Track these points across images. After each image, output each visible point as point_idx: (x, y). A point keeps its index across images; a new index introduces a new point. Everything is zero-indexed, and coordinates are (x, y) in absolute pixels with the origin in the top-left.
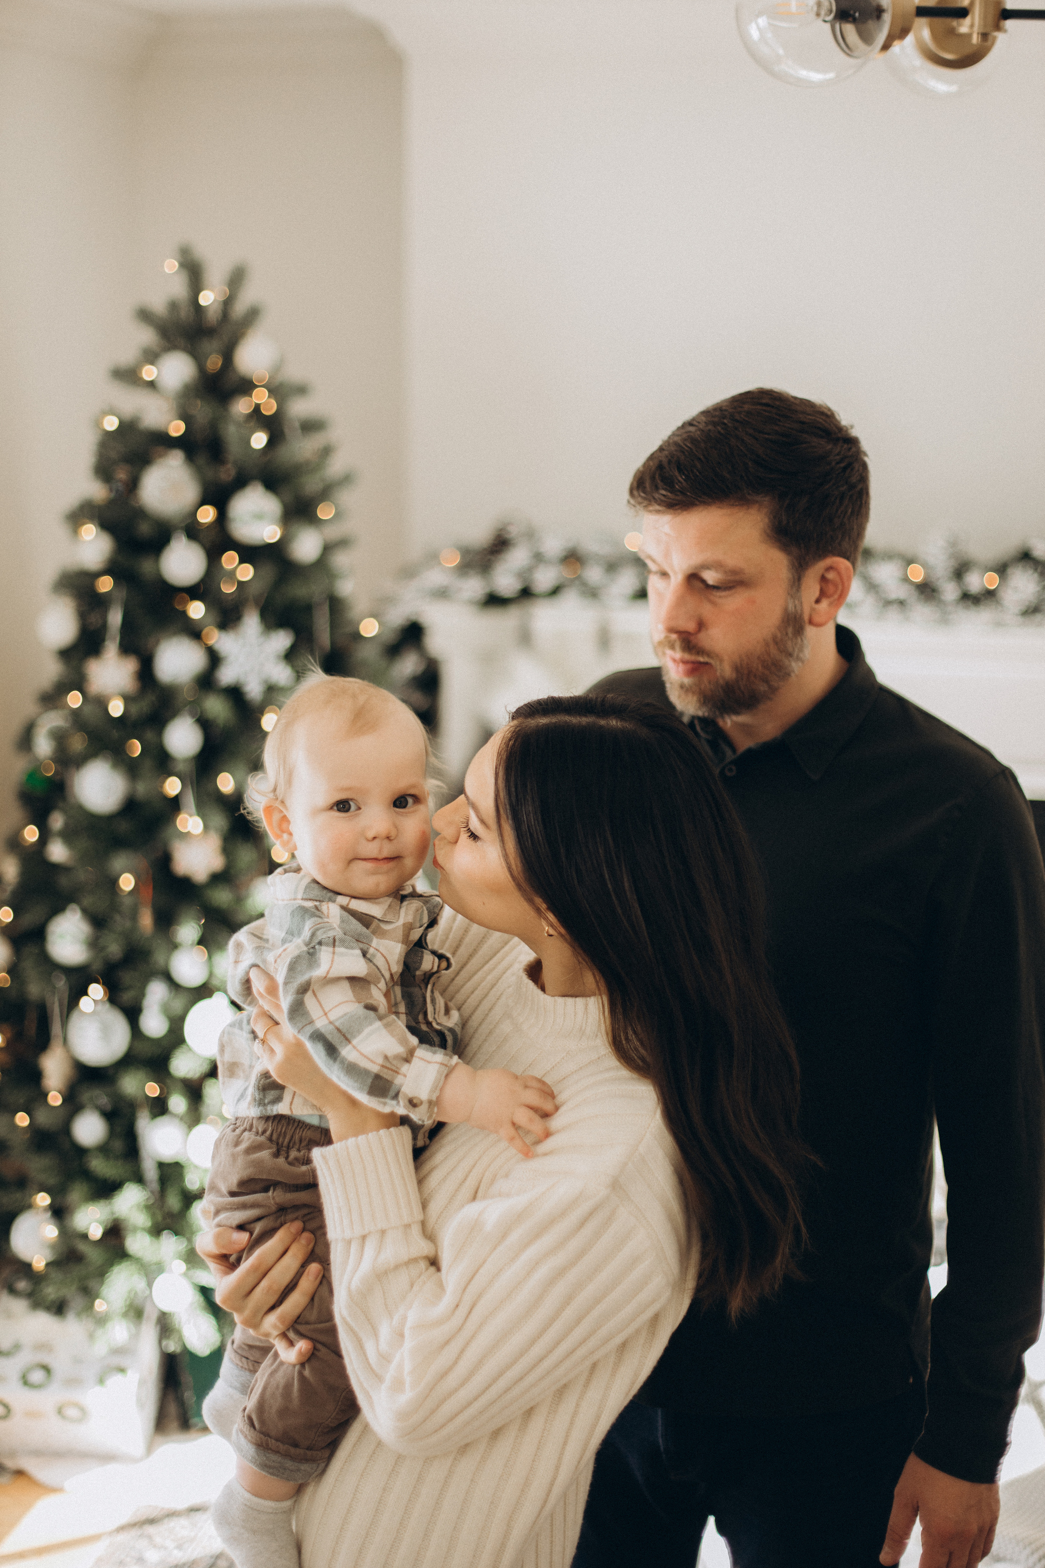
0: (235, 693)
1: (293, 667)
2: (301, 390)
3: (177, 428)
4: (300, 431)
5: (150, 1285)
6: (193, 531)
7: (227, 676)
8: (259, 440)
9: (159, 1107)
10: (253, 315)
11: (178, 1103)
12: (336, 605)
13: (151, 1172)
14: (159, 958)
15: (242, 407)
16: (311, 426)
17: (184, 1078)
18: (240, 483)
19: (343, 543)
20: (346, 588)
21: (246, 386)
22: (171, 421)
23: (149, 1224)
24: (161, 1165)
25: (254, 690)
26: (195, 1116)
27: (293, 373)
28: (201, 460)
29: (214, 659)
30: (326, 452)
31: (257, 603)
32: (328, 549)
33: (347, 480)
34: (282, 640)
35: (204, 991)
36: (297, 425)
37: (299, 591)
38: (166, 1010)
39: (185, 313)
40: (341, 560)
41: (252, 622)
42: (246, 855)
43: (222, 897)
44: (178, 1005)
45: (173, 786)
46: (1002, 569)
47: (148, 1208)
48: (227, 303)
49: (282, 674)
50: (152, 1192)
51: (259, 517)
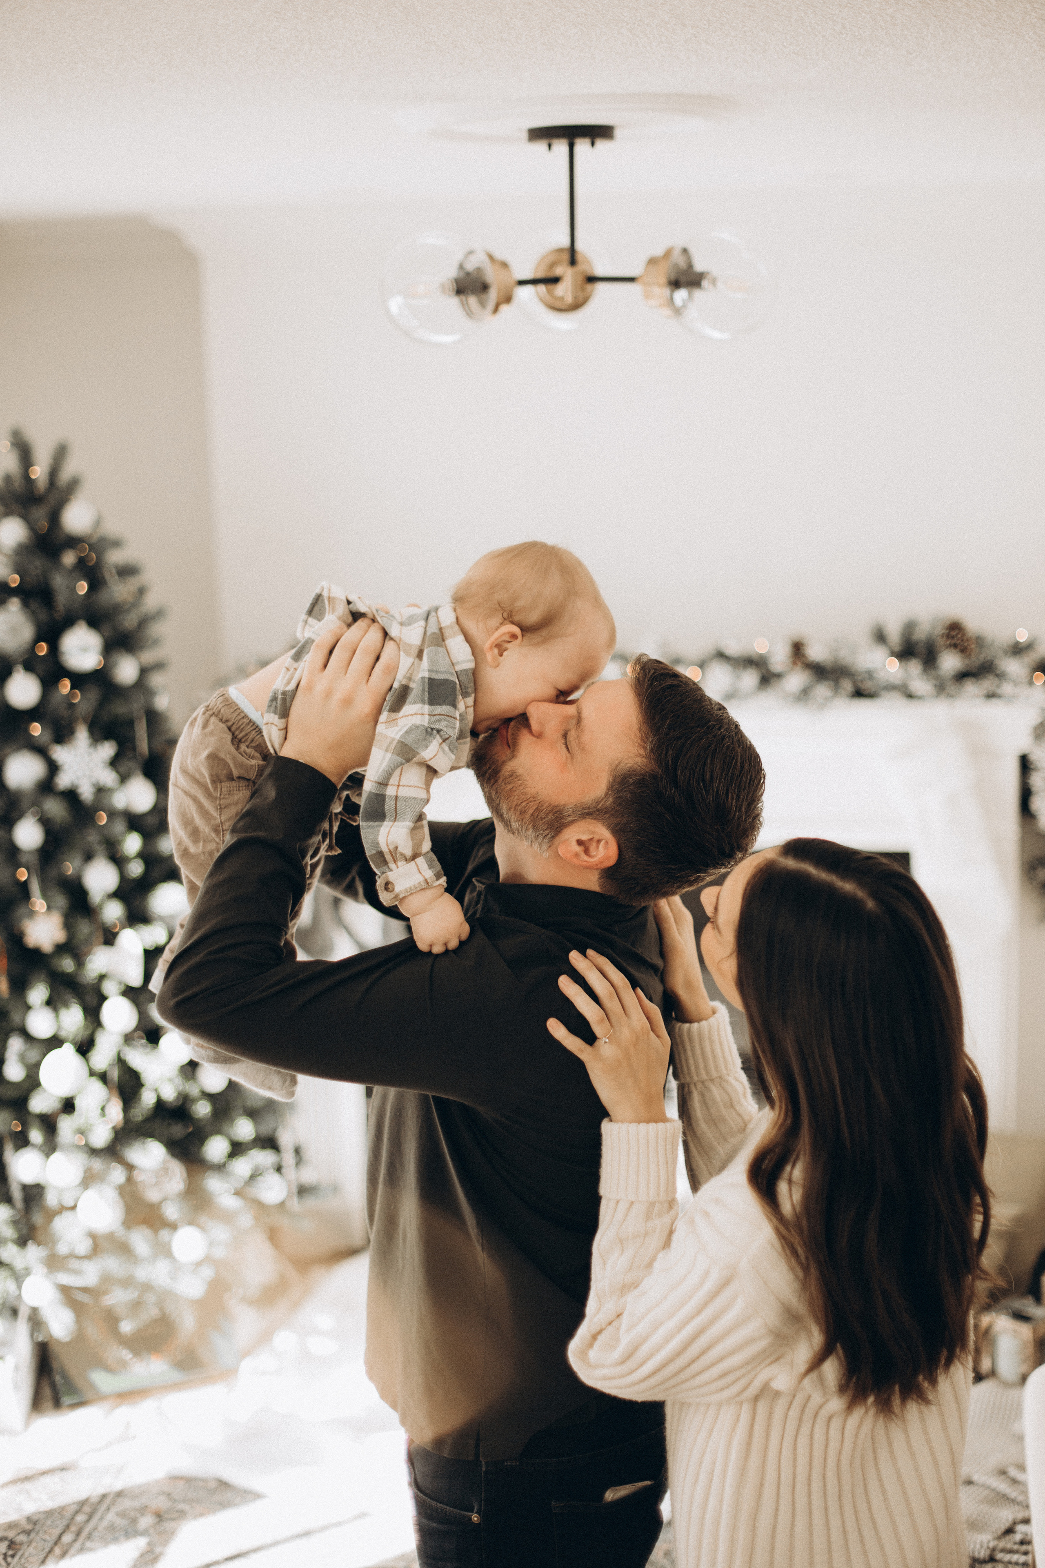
0: (71, 796)
1: (118, 772)
2: (117, 544)
3: (14, 580)
4: (117, 577)
5: (19, 1287)
6: (30, 664)
7: (63, 781)
8: (83, 587)
9: (22, 1141)
10: (74, 485)
11: (36, 1136)
12: (154, 718)
13: (17, 1194)
14: (16, 1017)
15: (69, 558)
16: (127, 571)
17: (41, 1113)
18: (68, 622)
19: (159, 666)
20: (162, 702)
21: (73, 542)
22: (10, 575)
23: (15, 1236)
24: (25, 1188)
25: (86, 793)
26: (50, 1146)
27: (112, 528)
28: (34, 605)
29: (53, 768)
30: (141, 591)
31: (85, 720)
32: (144, 671)
33: (159, 614)
34: (108, 750)
35: (55, 1042)
36: (114, 571)
37: (120, 709)
38: (22, 1058)
39: (18, 483)
40: (156, 680)
41: (82, 735)
42: (84, 928)
43: (67, 965)
44: (33, 1055)
45: (23, 874)
46: (702, 665)
47: (15, 1223)
48: (54, 473)
49: (108, 777)
50: (19, 1211)
51: (85, 649)
